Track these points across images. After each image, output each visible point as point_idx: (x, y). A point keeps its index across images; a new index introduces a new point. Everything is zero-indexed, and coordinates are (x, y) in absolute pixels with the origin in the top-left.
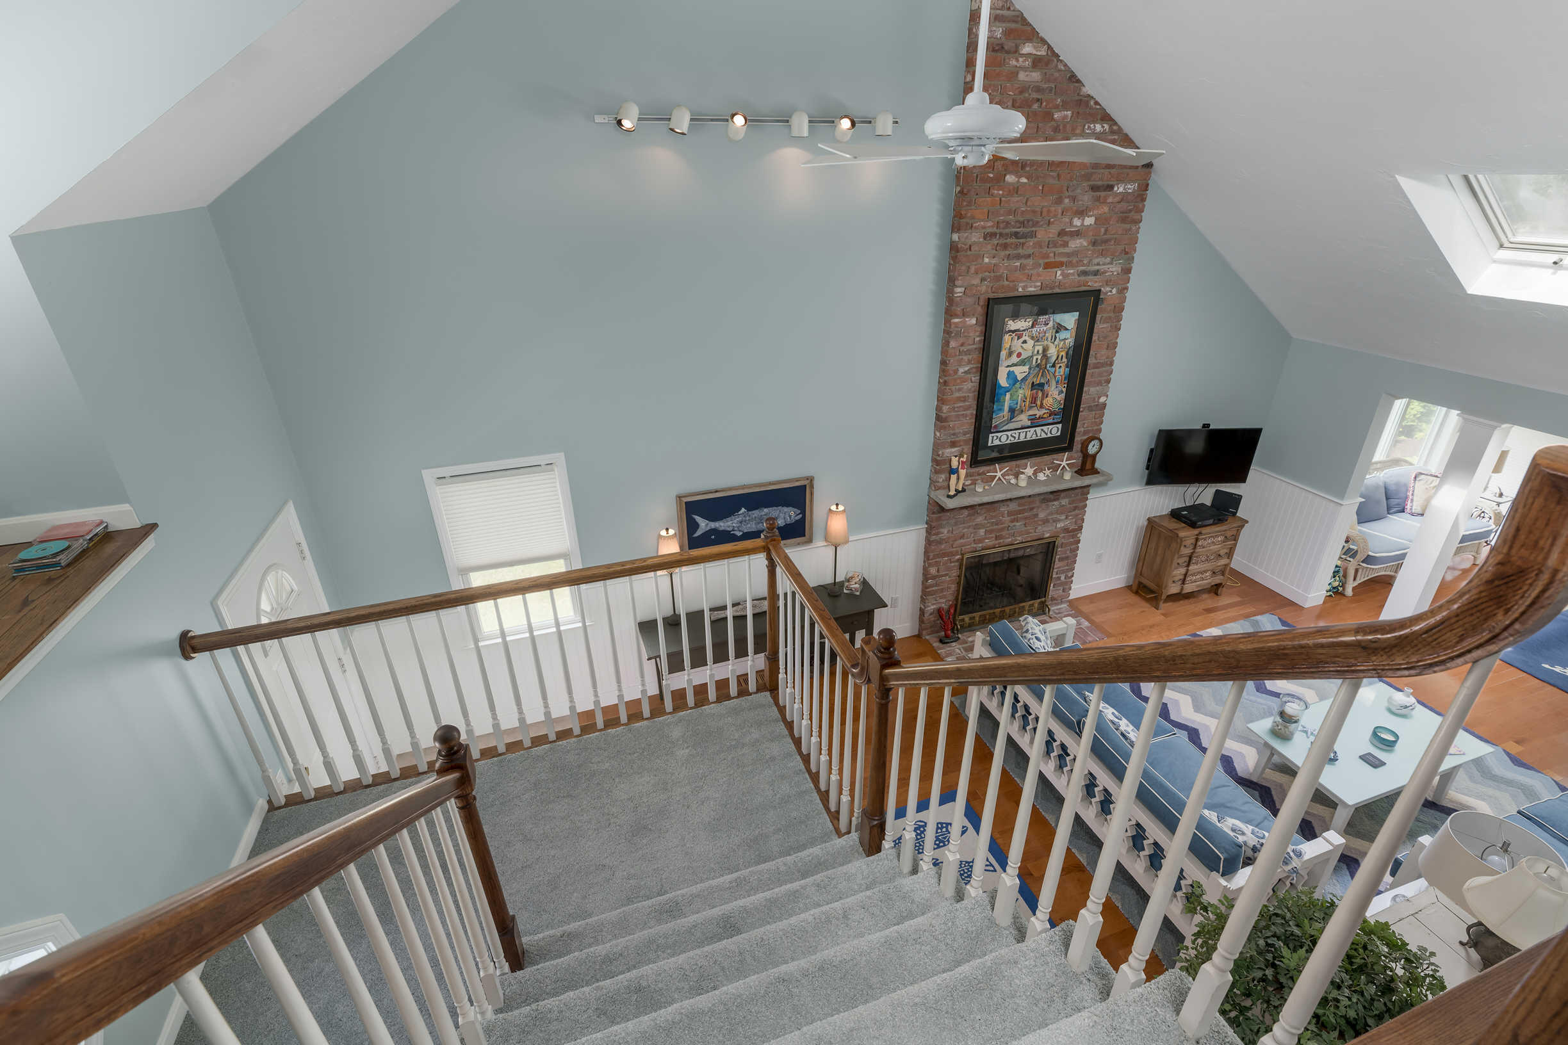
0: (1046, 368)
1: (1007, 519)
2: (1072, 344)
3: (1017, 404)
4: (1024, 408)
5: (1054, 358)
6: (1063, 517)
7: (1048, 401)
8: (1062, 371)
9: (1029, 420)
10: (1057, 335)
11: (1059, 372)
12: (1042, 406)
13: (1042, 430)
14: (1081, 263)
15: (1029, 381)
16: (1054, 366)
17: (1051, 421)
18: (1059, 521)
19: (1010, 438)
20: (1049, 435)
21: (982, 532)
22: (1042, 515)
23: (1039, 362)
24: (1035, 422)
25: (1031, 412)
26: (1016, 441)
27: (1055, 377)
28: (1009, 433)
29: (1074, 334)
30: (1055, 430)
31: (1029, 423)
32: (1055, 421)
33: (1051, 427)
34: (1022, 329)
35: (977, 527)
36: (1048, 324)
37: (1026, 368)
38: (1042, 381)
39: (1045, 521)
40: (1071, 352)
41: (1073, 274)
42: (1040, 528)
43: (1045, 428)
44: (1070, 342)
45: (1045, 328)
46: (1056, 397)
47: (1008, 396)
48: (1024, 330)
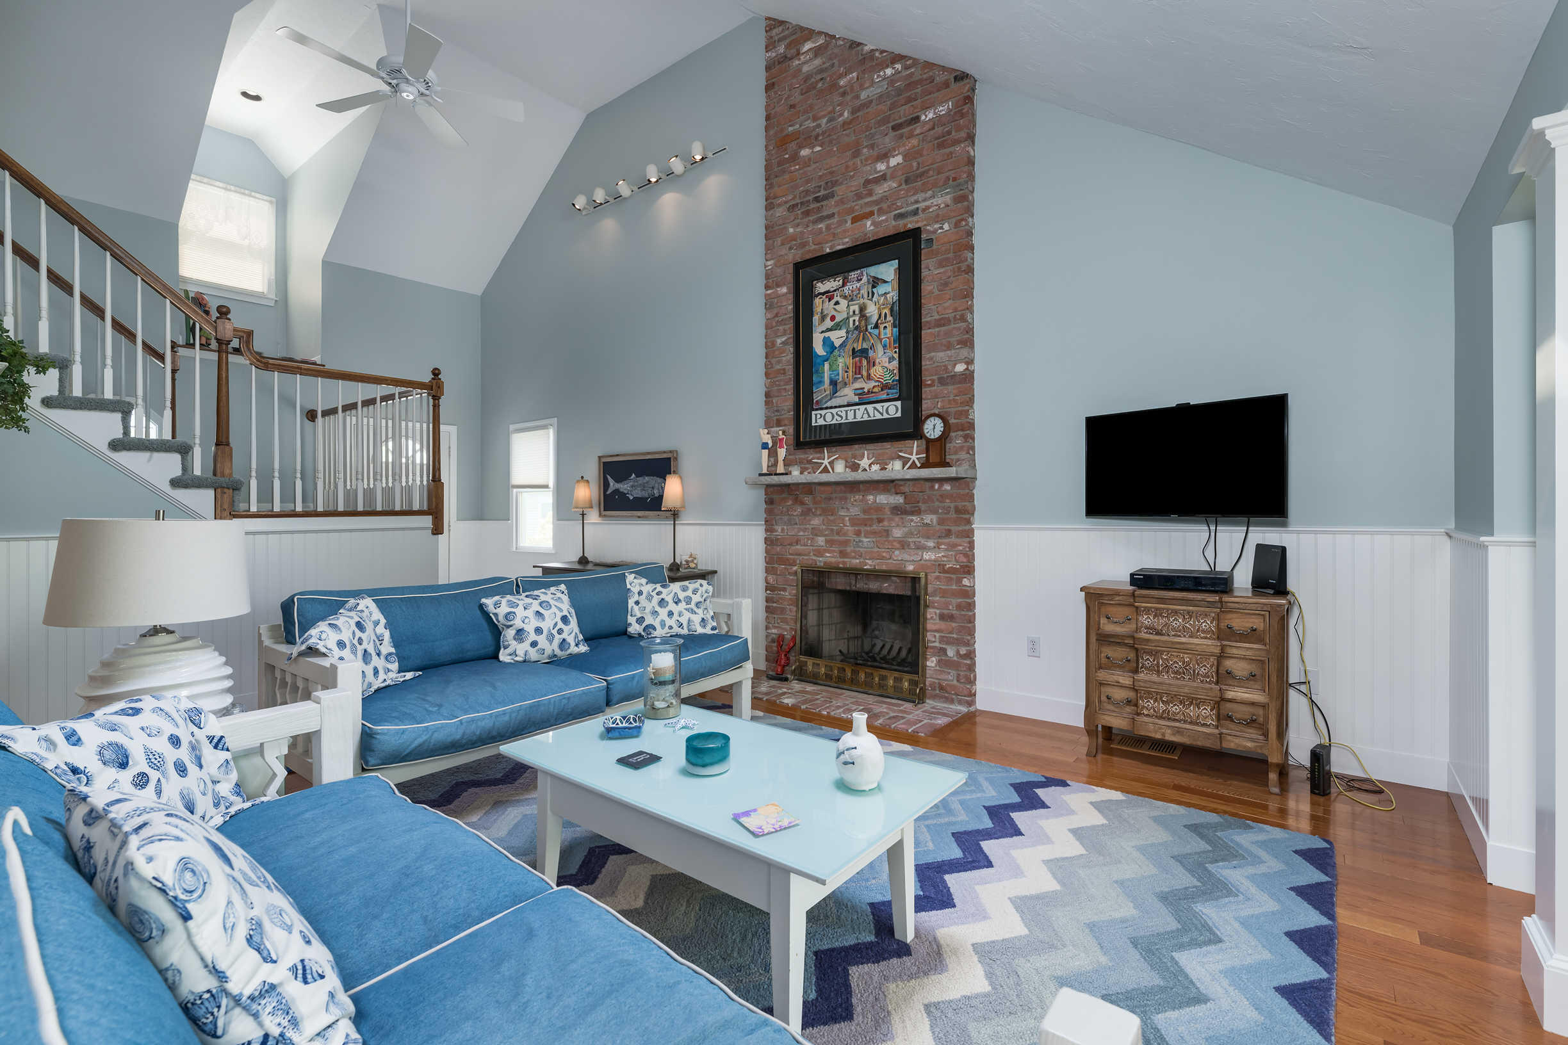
0: (867, 330)
1: (850, 529)
2: (896, 298)
3: (838, 374)
4: (847, 380)
5: (874, 319)
6: (931, 544)
7: (877, 371)
8: (889, 332)
9: (855, 395)
10: (874, 290)
11: (886, 334)
12: (869, 377)
13: (875, 408)
14: (895, 206)
15: (849, 348)
16: (876, 326)
17: (884, 397)
18: (925, 548)
19: (836, 417)
20: (886, 416)
21: (821, 541)
22: (897, 533)
23: (857, 323)
24: (864, 399)
25: (857, 385)
26: (843, 421)
27: (881, 340)
28: (834, 411)
29: (896, 286)
30: (894, 410)
31: (856, 399)
32: (891, 396)
33: (886, 405)
34: (832, 289)
35: (816, 532)
36: (861, 279)
37: (843, 333)
38: (865, 346)
39: (903, 545)
40: (896, 308)
41: (886, 220)
42: (897, 552)
43: (878, 406)
44: (893, 296)
45: (858, 285)
46: (887, 365)
47: (827, 366)
48: (835, 291)
